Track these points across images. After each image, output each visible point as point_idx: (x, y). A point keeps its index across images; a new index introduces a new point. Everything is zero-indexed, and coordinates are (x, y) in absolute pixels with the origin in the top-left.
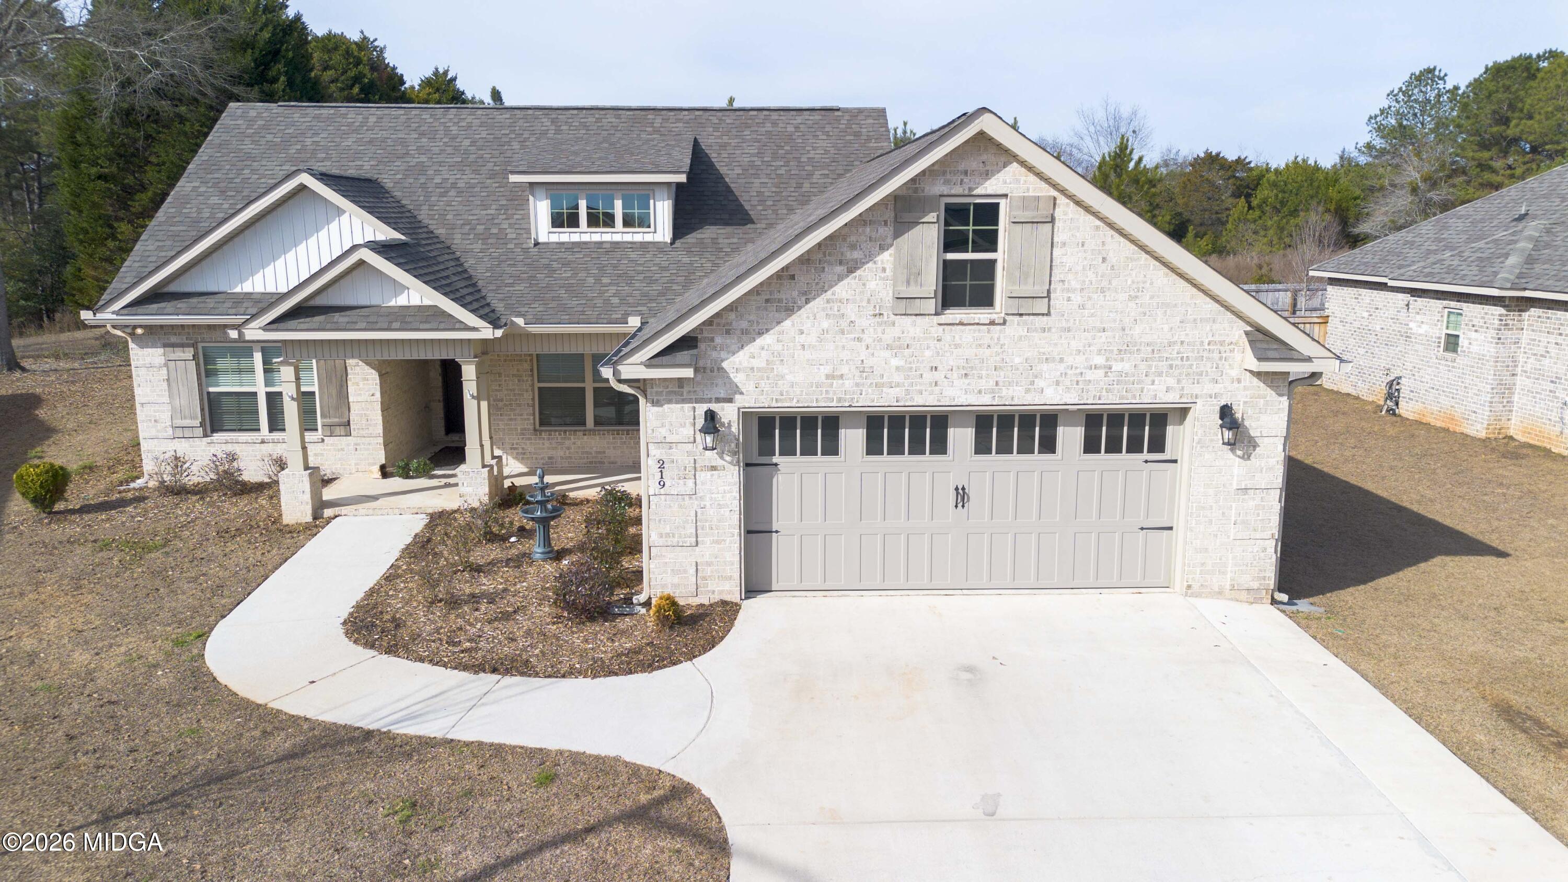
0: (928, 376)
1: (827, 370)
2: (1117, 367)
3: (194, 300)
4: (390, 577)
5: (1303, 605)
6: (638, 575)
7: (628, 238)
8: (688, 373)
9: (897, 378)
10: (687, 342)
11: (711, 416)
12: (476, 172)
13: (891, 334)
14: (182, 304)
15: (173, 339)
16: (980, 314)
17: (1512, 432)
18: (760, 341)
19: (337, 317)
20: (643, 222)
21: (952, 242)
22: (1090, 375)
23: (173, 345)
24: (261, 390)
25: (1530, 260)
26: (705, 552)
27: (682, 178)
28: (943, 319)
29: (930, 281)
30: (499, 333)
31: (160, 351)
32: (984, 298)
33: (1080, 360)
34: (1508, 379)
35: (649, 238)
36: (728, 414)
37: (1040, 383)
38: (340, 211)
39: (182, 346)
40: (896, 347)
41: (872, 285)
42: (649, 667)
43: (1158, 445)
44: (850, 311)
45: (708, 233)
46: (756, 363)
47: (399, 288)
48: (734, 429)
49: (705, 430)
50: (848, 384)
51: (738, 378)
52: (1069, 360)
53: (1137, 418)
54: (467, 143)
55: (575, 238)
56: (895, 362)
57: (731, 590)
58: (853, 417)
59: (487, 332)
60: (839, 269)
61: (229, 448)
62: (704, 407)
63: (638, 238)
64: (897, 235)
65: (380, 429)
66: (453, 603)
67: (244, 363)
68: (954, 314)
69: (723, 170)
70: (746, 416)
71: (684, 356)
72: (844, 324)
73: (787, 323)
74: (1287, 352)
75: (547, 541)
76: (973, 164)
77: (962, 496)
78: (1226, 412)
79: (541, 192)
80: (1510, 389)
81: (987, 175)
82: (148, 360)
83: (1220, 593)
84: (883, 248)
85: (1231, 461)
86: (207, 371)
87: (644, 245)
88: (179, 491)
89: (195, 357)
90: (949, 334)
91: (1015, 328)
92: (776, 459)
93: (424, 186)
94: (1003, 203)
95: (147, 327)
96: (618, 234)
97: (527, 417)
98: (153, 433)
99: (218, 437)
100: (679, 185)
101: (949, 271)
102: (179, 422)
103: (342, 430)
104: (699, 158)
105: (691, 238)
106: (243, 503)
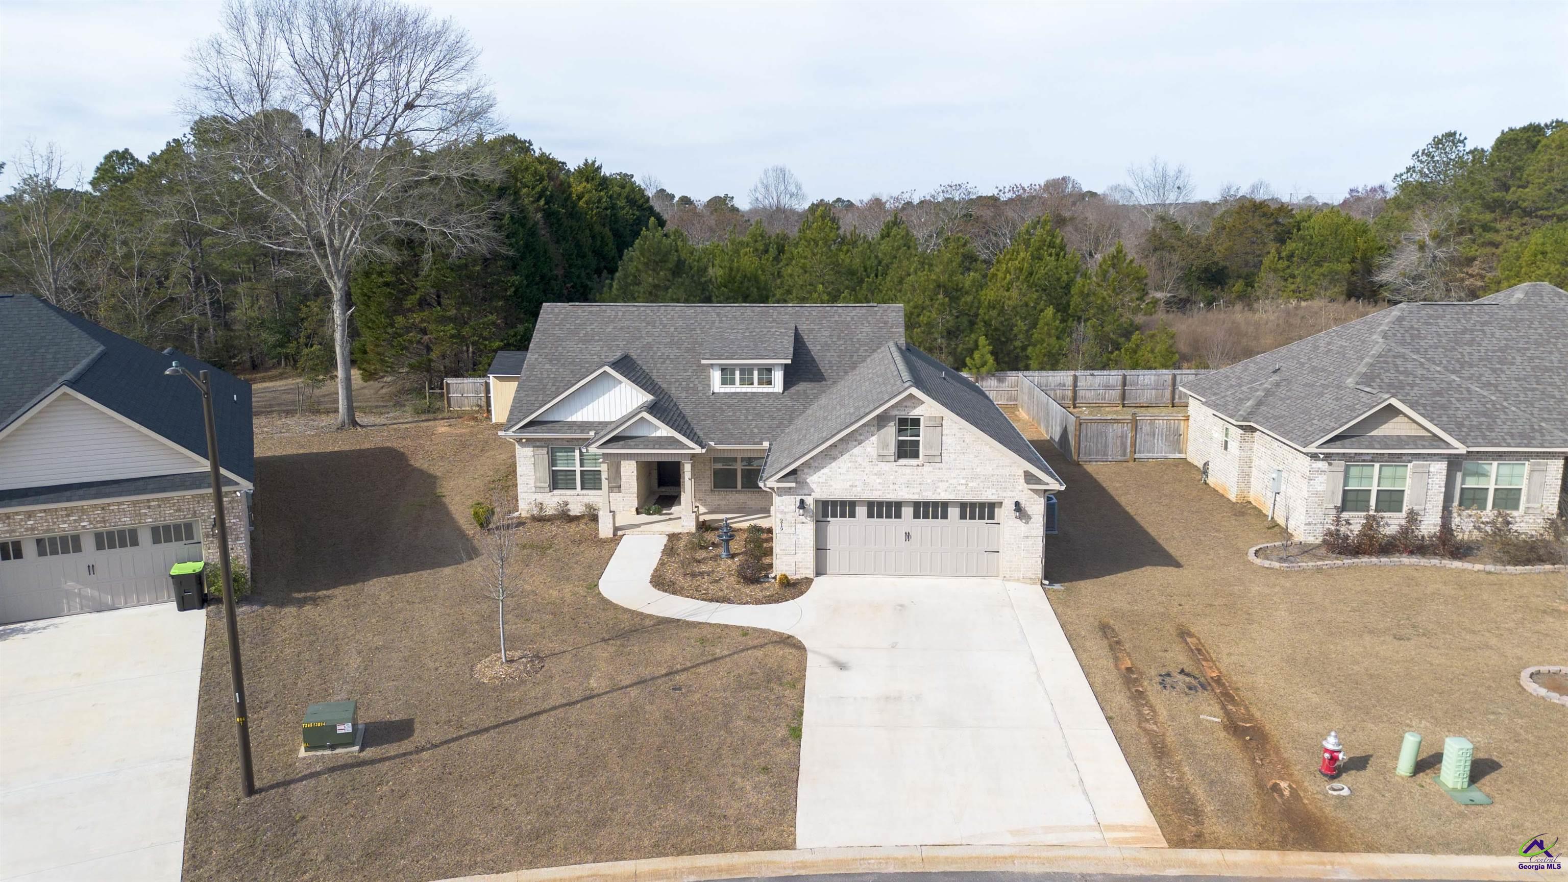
0: (892, 487)
1: (850, 483)
2: (971, 484)
3: (550, 425)
4: (662, 563)
5: (1057, 586)
6: (771, 566)
7: (760, 390)
8: (793, 485)
9: (879, 487)
10: (794, 472)
11: (802, 501)
12: (679, 348)
13: (876, 469)
14: (544, 428)
15: (538, 444)
16: (913, 462)
17: (1251, 500)
18: (822, 471)
19: (630, 442)
20: (769, 383)
21: (900, 431)
22: (959, 488)
23: (538, 447)
24: (578, 469)
25: (1260, 403)
26: (799, 557)
27: (789, 362)
28: (898, 463)
29: (892, 448)
30: (704, 451)
31: (532, 449)
32: (916, 455)
33: (954, 481)
34: (1246, 469)
35: (771, 390)
36: (809, 501)
37: (939, 490)
38: (620, 382)
39: (542, 447)
40: (879, 474)
41: (868, 449)
42: (777, 601)
43: (991, 517)
44: (859, 459)
45: (802, 387)
46: (821, 480)
47: (657, 428)
48: (812, 507)
49: (800, 508)
50: (859, 489)
51: (813, 486)
52: (951, 481)
53: (982, 505)
54: (672, 329)
55: (733, 390)
56: (878, 481)
57: (809, 573)
58: (862, 503)
59: (698, 450)
60: (855, 443)
61: (565, 499)
62: (800, 497)
63: (765, 390)
64: (878, 430)
65: (636, 491)
66: (693, 575)
67: (570, 454)
68: (903, 461)
69: (810, 347)
70: (817, 502)
71: (792, 477)
72: (857, 465)
73: (834, 464)
74: (1039, 481)
75: (728, 550)
76: (909, 403)
77: (908, 536)
78: (1017, 504)
79: (717, 368)
80: (1249, 475)
81: (915, 407)
82: (525, 454)
83: (1018, 580)
84: (872, 435)
85: (1020, 524)
86: (553, 462)
87: (768, 394)
88: (540, 519)
89: (548, 453)
90: (900, 470)
91: (928, 468)
92: (829, 519)
93: (652, 358)
94: (922, 418)
95: (528, 440)
96: (756, 388)
97: (708, 483)
98: (525, 489)
99: (556, 492)
100: (786, 365)
101: (901, 445)
102: (538, 485)
103: (617, 490)
104: (798, 341)
105: (793, 390)
106: (573, 525)
